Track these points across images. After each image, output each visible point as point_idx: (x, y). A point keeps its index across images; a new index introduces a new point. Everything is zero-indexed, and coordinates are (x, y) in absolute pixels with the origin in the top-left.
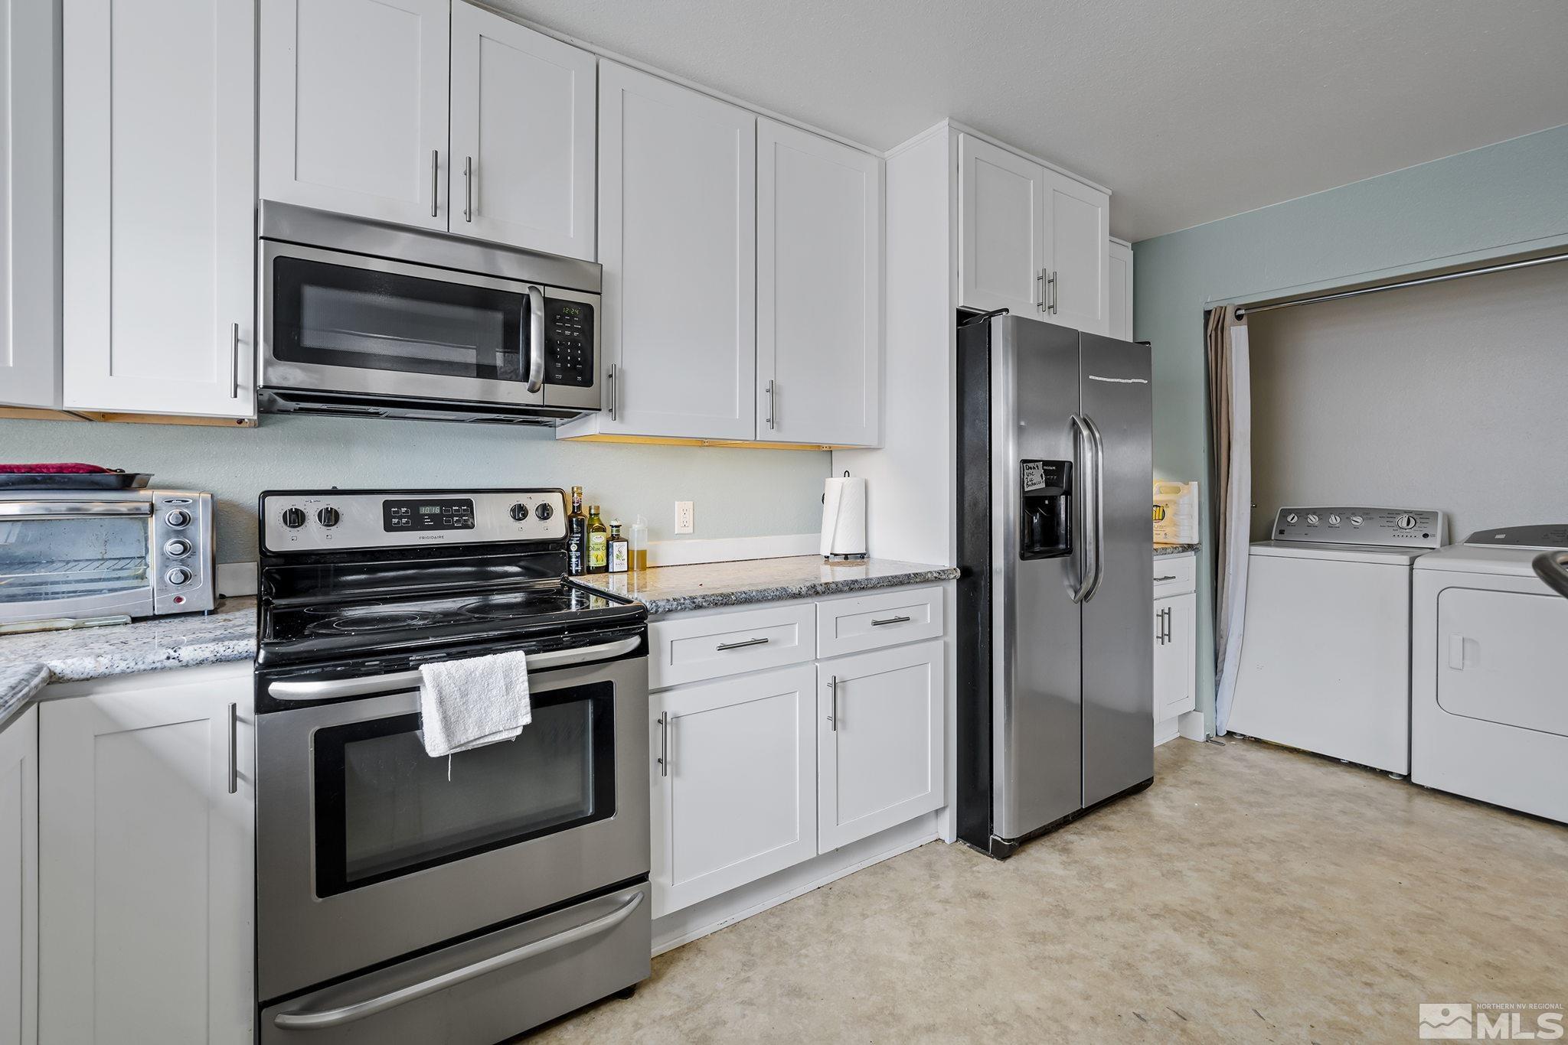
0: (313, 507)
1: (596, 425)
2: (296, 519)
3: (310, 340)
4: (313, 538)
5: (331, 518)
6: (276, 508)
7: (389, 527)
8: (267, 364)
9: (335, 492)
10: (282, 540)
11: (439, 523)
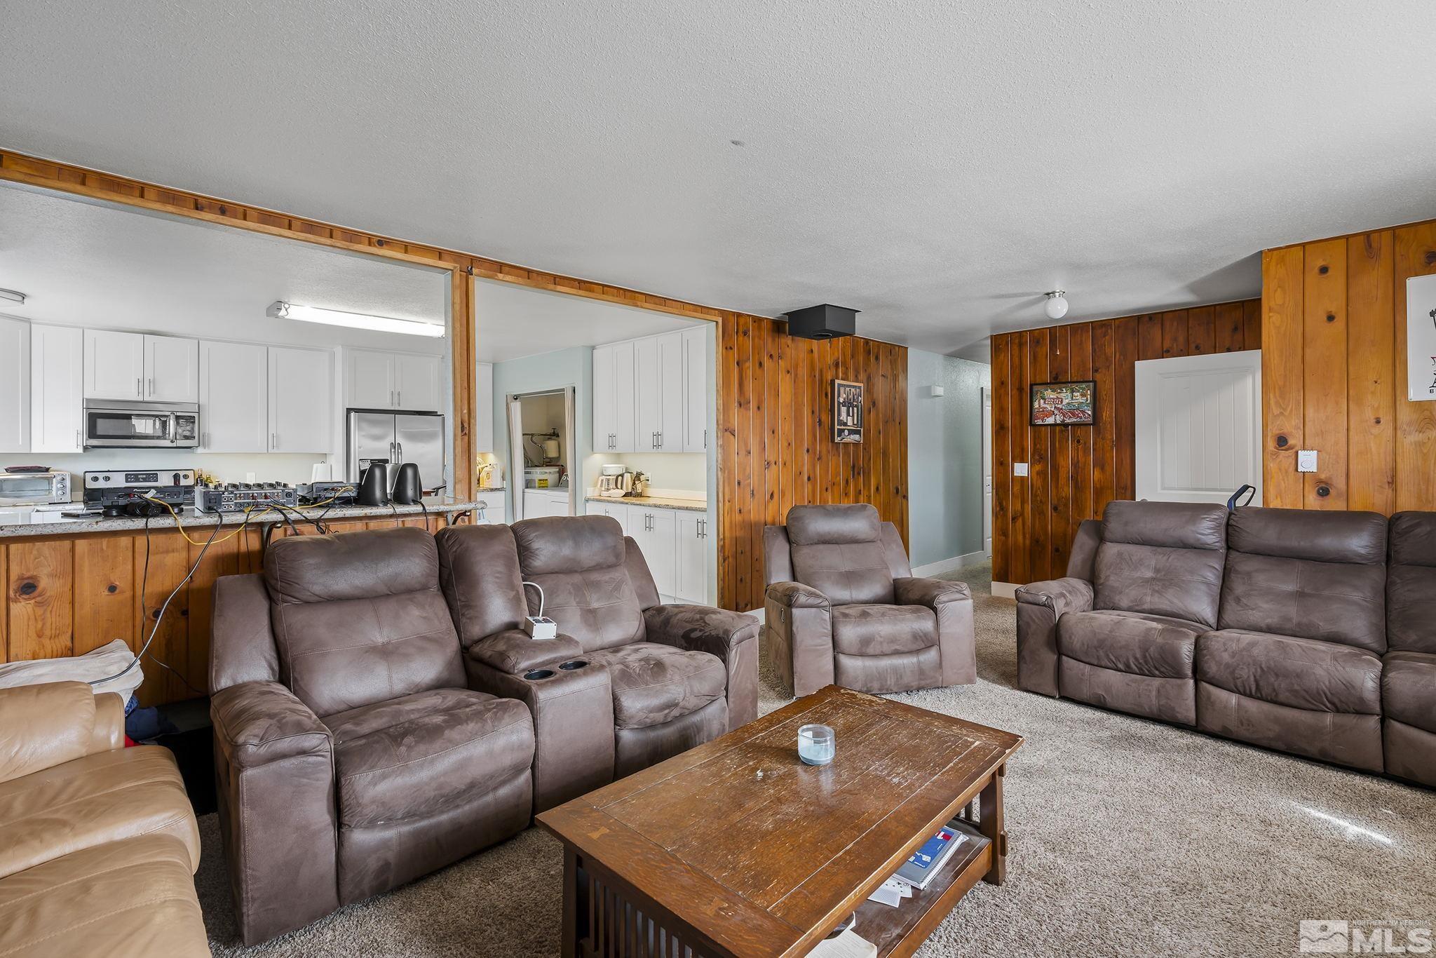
0: (101, 476)
1: (200, 450)
2: (96, 479)
3: (99, 432)
4: (101, 484)
5: (107, 479)
6: (89, 476)
7: (127, 481)
8: (86, 440)
9: (109, 471)
10: (91, 485)
11: (145, 480)
